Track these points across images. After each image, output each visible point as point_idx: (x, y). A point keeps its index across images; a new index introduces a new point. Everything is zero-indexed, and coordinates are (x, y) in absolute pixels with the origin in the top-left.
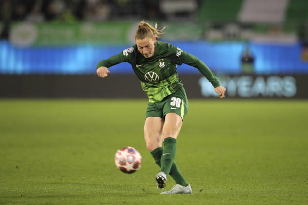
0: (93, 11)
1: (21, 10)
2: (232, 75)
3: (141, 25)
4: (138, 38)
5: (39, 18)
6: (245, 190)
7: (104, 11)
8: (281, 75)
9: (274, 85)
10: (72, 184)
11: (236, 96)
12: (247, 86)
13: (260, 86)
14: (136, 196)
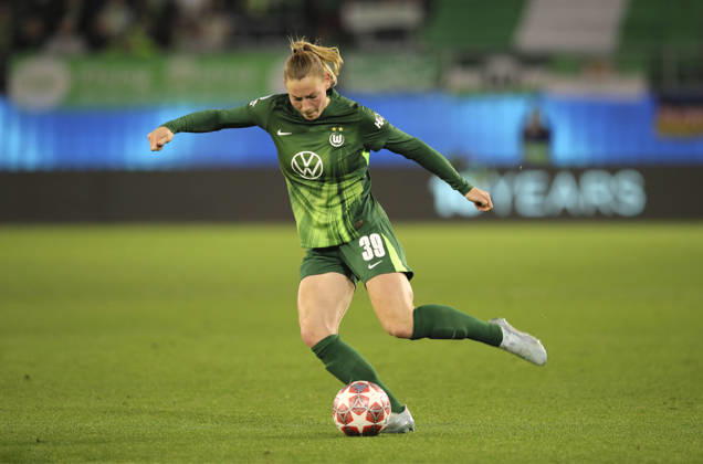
0: (193, 28)
1: (33, 27)
2: (503, 170)
3: (297, 48)
4: (292, 77)
5: (74, 46)
6: (533, 423)
7: (216, 29)
8: (612, 168)
9: (597, 191)
10: (150, 413)
11: (513, 216)
12: (537, 193)
13: (564, 193)
14: (291, 437)
